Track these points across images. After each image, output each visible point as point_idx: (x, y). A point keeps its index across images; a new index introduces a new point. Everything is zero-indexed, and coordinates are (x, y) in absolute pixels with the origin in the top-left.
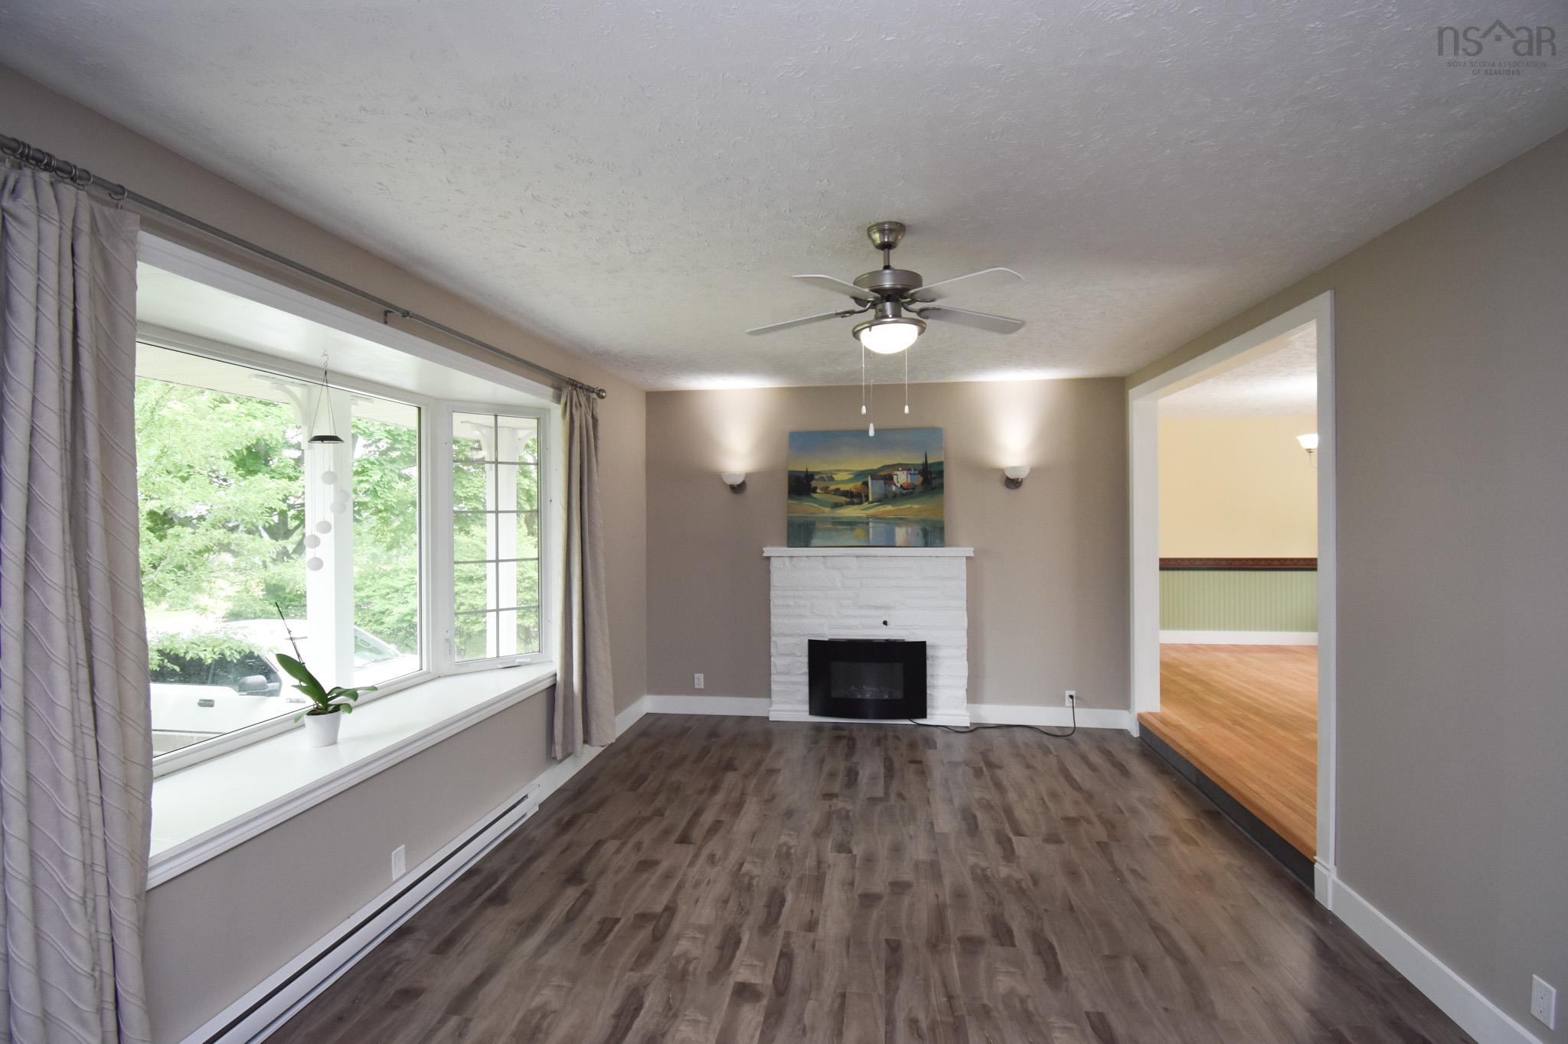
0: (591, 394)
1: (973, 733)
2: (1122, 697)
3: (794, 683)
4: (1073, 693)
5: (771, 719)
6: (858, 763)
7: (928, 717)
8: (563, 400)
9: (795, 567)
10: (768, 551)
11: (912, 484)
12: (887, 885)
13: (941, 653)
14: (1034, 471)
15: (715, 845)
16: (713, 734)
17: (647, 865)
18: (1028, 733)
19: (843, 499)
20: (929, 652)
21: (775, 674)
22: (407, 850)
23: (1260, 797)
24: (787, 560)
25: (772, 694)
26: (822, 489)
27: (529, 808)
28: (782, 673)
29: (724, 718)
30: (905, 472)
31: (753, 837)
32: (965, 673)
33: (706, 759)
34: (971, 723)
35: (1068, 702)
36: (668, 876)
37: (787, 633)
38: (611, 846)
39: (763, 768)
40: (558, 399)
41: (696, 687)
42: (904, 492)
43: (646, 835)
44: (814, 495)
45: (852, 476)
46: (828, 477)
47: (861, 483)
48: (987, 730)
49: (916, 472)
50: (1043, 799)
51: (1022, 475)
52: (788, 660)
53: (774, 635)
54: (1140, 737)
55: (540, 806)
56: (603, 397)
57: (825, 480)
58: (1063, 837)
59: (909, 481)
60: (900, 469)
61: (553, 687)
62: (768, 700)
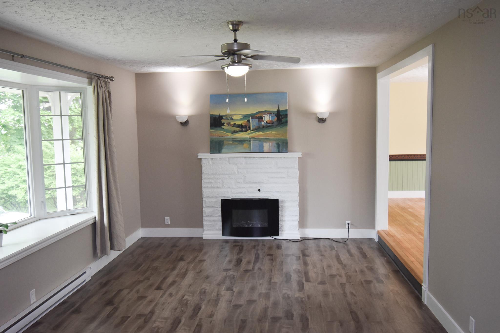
0: (107, 80)
1: (302, 242)
2: (371, 223)
3: (215, 221)
4: (349, 222)
5: (203, 239)
6: (243, 256)
7: (280, 235)
8: (93, 84)
9: (214, 163)
10: (200, 155)
11: (272, 121)
12: (246, 301)
13: (286, 204)
14: (331, 114)
15: (173, 290)
16: (174, 246)
17: (142, 298)
18: (327, 242)
19: (237, 129)
20: (280, 204)
21: (205, 216)
22: (36, 291)
23: (412, 262)
24: (210, 160)
25: (204, 226)
26: (227, 124)
27: (87, 278)
28: (209, 216)
29: (181, 238)
30: (269, 115)
31: (190, 286)
32: (298, 213)
33: (170, 257)
34: (300, 238)
35: (347, 226)
36: (151, 301)
37: (210, 196)
38: (125, 292)
39: (197, 260)
40: (90, 84)
41: (166, 224)
42: (268, 125)
43: (141, 287)
44: (223, 127)
45: (242, 117)
46: (229, 117)
47: (246, 120)
48: (308, 241)
49: (274, 115)
50: (323, 268)
51: (324, 117)
52: (210, 210)
53: (204, 197)
54: (378, 242)
55: (92, 277)
56: (113, 81)
57: (228, 119)
58: (327, 282)
59: (270, 120)
60: (266, 113)
61: (94, 224)
62: (202, 229)
